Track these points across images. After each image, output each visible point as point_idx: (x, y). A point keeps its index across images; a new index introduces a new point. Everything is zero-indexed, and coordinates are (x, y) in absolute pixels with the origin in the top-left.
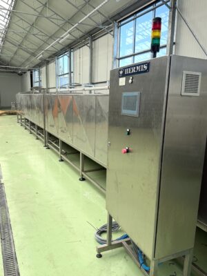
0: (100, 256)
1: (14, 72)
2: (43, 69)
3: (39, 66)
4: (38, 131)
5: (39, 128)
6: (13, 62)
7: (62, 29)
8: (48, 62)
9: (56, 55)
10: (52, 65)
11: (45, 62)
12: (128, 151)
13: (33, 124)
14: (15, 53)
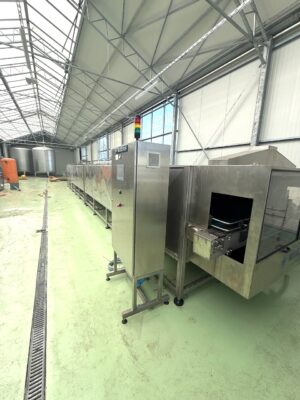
0: (109, 279)
1: (67, 148)
2: (89, 147)
3: (86, 144)
4: (80, 192)
5: (81, 191)
6: (66, 141)
7: (101, 117)
8: (92, 142)
9: (98, 136)
10: (95, 144)
11: (90, 142)
12: (120, 205)
13: (77, 188)
14: (67, 135)
